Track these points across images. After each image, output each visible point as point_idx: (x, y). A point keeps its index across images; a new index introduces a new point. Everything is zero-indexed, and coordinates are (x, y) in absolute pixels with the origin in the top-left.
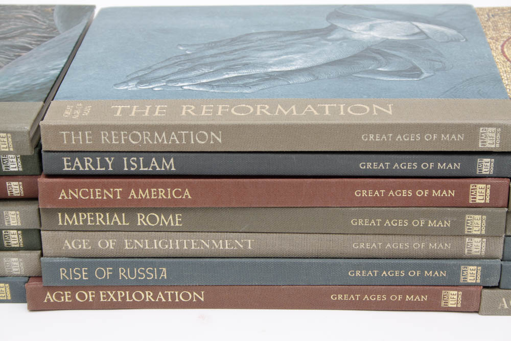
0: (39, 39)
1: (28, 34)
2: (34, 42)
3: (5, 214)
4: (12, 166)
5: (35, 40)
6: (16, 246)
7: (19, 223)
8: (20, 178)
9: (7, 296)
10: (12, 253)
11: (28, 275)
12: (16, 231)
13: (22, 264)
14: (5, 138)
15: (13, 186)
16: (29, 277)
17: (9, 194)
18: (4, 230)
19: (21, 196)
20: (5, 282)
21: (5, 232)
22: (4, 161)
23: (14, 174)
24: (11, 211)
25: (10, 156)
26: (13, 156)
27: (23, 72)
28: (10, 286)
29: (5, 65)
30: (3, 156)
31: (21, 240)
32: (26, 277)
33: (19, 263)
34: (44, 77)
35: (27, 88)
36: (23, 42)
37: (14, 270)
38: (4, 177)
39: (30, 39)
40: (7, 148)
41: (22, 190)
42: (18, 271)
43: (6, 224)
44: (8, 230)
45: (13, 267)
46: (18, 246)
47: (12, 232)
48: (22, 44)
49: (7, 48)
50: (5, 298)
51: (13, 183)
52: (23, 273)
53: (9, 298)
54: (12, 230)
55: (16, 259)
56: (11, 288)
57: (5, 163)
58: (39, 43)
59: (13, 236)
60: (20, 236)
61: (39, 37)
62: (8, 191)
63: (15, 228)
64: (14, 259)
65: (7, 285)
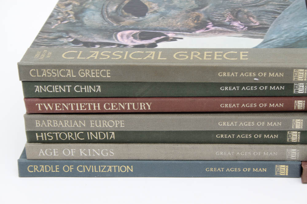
0: (281, 6)
1: (271, 3)
2: (278, 9)
3: (293, 121)
4: (300, 90)
5: (278, 7)
6: (294, 141)
7: (302, 127)
8: (304, 98)
9: (285, 173)
10: (293, 146)
11: (301, 160)
12: (296, 132)
13: (298, 153)
14: (303, 72)
15: (299, 103)
16: (301, 161)
17: (295, 108)
18: (289, 131)
19: (302, 110)
20: (286, 165)
21: (289, 133)
22: (296, 87)
23: (301, 95)
24: (298, 119)
25: (301, 84)
26: (302, 84)
27: (286, 28)
28: (289, 167)
29: (271, 24)
30: (296, 84)
31: (299, 138)
32: (300, 161)
33: (297, 153)
34: (303, 32)
35: (297, 39)
36: (271, 8)
37: (292, 156)
38: (293, 97)
39: (274, 6)
40: (302, 79)
41: (304, 106)
42: (295, 158)
43: (293, 127)
44: (291, 131)
45: (292, 155)
46: (296, 141)
47: (294, 132)
48: (272, 10)
49: (263, 12)
50: (284, 175)
51: (299, 101)
52: (298, 159)
53: (287, 174)
54: (294, 131)
55: (295, 150)
56: (289, 168)
57: (296, 88)
58: (282, 9)
59: (294, 135)
60: (299, 135)
61: (280, 5)
62: (295, 107)
63: (297, 130)
64: (293, 150)
65: (287, 166)
